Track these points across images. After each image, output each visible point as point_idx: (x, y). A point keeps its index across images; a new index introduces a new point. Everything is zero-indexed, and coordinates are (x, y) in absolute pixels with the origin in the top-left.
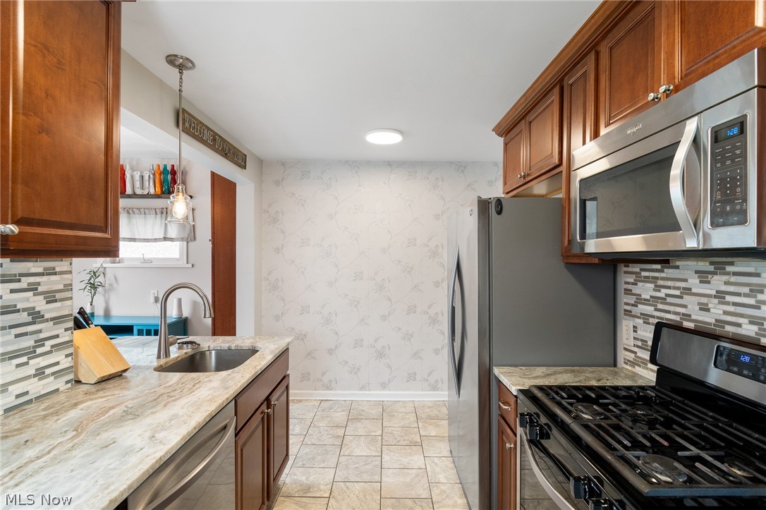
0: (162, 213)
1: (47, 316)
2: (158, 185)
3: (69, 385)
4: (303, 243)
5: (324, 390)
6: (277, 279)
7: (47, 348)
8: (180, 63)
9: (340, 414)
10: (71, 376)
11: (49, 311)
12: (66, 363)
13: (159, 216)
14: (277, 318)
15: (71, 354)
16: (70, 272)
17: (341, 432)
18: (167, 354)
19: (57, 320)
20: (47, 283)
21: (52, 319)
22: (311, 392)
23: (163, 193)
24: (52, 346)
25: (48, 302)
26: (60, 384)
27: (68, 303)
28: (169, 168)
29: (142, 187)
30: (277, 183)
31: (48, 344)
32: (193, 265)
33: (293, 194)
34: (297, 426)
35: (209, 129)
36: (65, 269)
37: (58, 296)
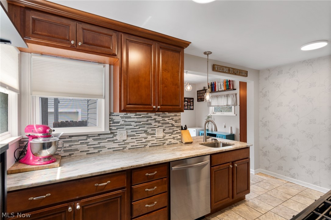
0: (226, 96)
1: (175, 126)
2: (225, 87)
3: (180, 143)
4: (279, 105)
5: (291, 177)
6: (266, 121)
7: (175, 133)
8: (207, 53)
9: (294, 190)
10: (181, 141)
11: (175, 124)
12: (179, 137)
13: (225, 97)
14: (266, 138)
15: (180, 135)
16: (180, 116)
17: (289, 197)
18: (206, 141)
19: (177, 127)
20: (175, 118)
21: (176, 126)
22: (283, 176)
23: (226, 89)
24: (176, 133)
25: (175, 122)
26: (178, 142)
27: (180, 123)
28: (228, 81)
29: (221, 88)
30: (266, 79)
31: (176, 132)
32: (236, 115)
33: (274, 83)
34: (268, 186)
35: (226, 67)
36: (179, 115)
37: (177, 121)
